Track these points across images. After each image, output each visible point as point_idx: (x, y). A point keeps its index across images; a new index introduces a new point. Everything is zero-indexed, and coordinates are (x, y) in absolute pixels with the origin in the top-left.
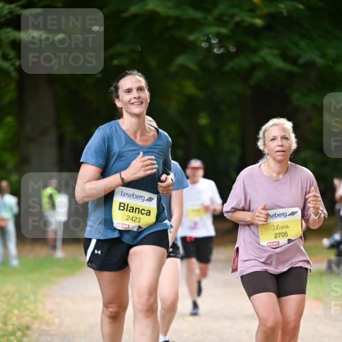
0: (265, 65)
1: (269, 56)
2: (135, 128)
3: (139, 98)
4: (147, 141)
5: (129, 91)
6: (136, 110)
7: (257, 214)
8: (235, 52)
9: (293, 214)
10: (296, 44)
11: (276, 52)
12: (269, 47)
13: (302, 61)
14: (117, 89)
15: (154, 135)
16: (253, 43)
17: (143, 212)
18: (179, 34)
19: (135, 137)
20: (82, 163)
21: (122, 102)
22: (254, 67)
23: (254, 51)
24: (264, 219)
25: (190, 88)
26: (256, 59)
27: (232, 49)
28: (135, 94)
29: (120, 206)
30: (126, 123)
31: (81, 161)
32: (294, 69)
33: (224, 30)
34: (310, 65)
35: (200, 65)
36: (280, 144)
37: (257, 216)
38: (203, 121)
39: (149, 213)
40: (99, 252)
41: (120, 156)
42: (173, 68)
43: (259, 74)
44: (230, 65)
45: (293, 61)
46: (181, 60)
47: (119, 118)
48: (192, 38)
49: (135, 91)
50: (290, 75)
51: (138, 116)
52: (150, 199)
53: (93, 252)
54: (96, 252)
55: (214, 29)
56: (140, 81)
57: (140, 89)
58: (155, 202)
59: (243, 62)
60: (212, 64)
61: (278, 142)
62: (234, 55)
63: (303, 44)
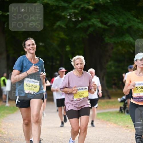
0: (93, 25)
1: (95, 22)
2: (31, 58)
3: (33, 47)
4: (36, 62)
5: (29, 45)
6: (32, 52)
7: (73, 90)
8: (81, 20)
9: (85, 89)
10: (107, 17)
11: (99, 20)
12: (95, 18)
13: (109, 24)
14: (25, 44)
15: (38, 60)
16: (89, 17)
17: (35, 87)
18: (58, 12)
19: (31, 61)
20: (14, 69)
21: (27, 49)
22: (89, 26)
23: (89, 20)
24: (76, 92)
25: (62, 35)
26: (90, 23)
27: (80, 19)
28: (31, 46)
29: (26, 85)
30: (28, 56)
31: (13, 68)
32: (106, 27)
33: (76, 11)
34: (113, 25)
35: (66, 25)
36: (80, 66)
37: (74, 91)
38: (68, 49)
39: (37, 87)
40: (20, 101)
41: (26, 67)
42: (55, 27)
43: (91, 29)
44: (79, 25)
45: (106, 24)
46: (58, 23)
47: (26, 54)
48: (63, 14)
49: (31, 45)
50: (104, 30)
51: (32, 54)
52: (37, 82)
53: (18, 101)
54: (19, 101)
55: (73, 10)
56: (33, 42)
57: (33, 44)
58: (39, 83)
59: (84, 24)
60: (72, 25)
61: (79, 65)
62: (81, 21)
63: (109, 17)
